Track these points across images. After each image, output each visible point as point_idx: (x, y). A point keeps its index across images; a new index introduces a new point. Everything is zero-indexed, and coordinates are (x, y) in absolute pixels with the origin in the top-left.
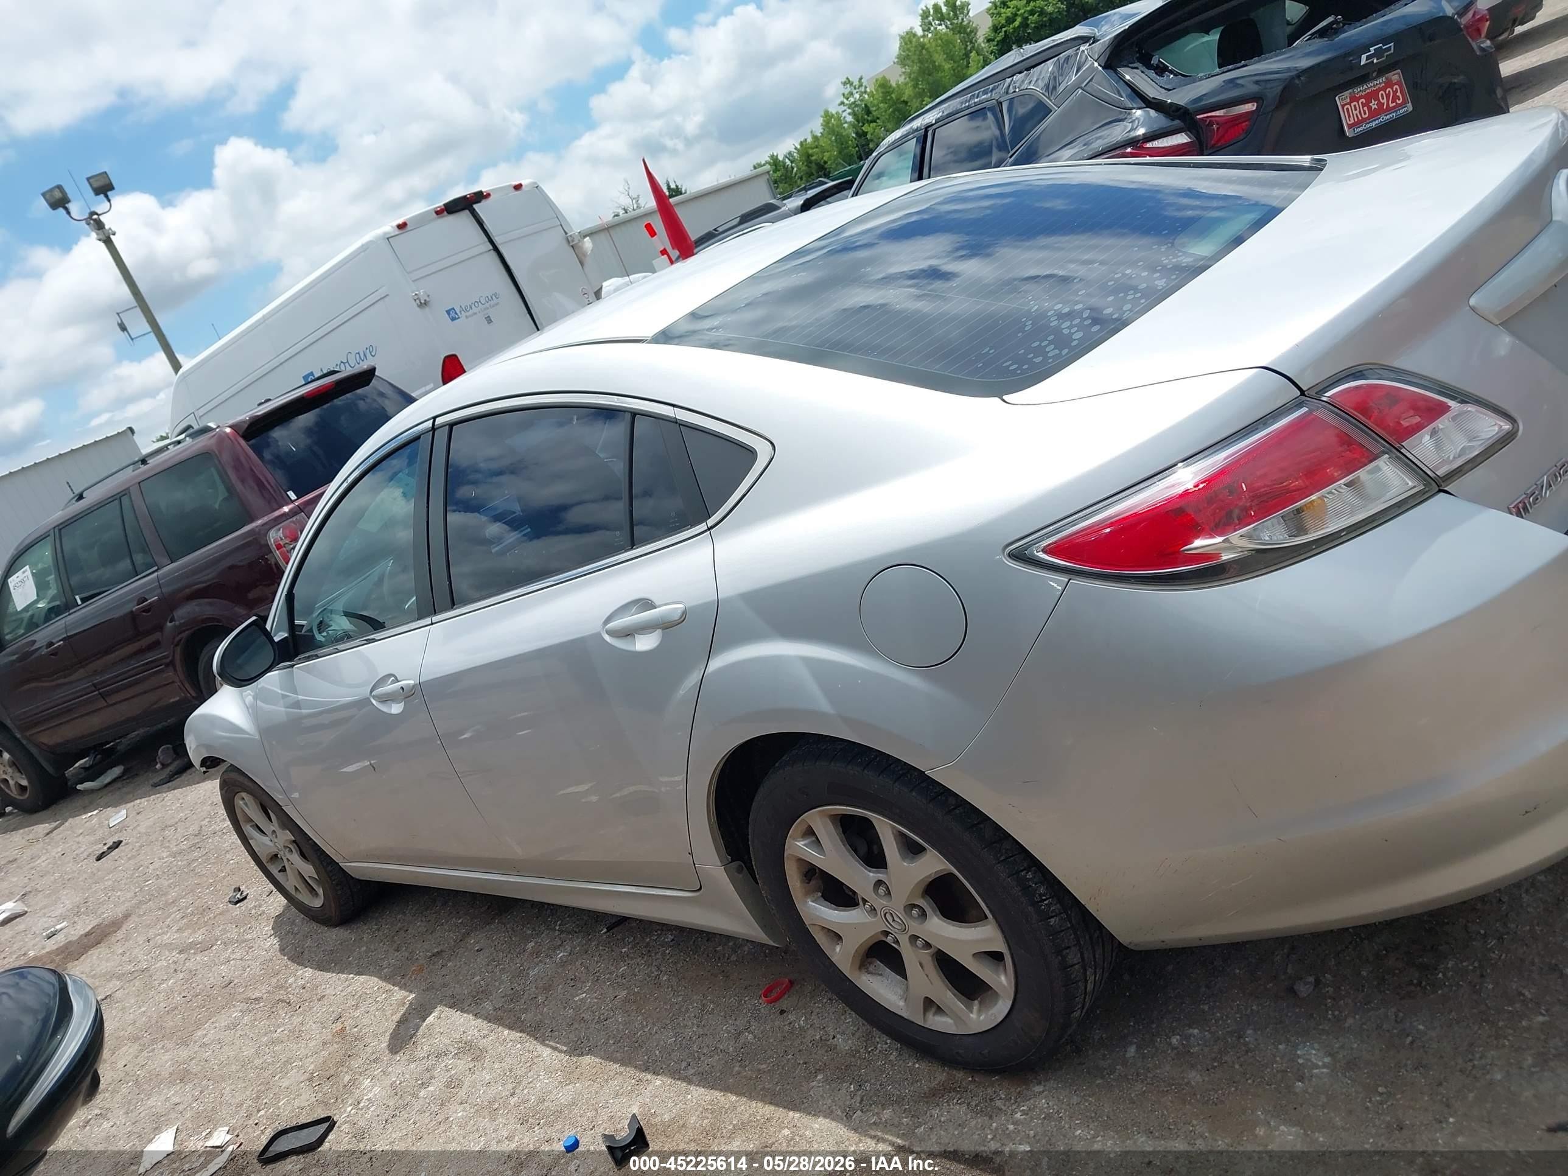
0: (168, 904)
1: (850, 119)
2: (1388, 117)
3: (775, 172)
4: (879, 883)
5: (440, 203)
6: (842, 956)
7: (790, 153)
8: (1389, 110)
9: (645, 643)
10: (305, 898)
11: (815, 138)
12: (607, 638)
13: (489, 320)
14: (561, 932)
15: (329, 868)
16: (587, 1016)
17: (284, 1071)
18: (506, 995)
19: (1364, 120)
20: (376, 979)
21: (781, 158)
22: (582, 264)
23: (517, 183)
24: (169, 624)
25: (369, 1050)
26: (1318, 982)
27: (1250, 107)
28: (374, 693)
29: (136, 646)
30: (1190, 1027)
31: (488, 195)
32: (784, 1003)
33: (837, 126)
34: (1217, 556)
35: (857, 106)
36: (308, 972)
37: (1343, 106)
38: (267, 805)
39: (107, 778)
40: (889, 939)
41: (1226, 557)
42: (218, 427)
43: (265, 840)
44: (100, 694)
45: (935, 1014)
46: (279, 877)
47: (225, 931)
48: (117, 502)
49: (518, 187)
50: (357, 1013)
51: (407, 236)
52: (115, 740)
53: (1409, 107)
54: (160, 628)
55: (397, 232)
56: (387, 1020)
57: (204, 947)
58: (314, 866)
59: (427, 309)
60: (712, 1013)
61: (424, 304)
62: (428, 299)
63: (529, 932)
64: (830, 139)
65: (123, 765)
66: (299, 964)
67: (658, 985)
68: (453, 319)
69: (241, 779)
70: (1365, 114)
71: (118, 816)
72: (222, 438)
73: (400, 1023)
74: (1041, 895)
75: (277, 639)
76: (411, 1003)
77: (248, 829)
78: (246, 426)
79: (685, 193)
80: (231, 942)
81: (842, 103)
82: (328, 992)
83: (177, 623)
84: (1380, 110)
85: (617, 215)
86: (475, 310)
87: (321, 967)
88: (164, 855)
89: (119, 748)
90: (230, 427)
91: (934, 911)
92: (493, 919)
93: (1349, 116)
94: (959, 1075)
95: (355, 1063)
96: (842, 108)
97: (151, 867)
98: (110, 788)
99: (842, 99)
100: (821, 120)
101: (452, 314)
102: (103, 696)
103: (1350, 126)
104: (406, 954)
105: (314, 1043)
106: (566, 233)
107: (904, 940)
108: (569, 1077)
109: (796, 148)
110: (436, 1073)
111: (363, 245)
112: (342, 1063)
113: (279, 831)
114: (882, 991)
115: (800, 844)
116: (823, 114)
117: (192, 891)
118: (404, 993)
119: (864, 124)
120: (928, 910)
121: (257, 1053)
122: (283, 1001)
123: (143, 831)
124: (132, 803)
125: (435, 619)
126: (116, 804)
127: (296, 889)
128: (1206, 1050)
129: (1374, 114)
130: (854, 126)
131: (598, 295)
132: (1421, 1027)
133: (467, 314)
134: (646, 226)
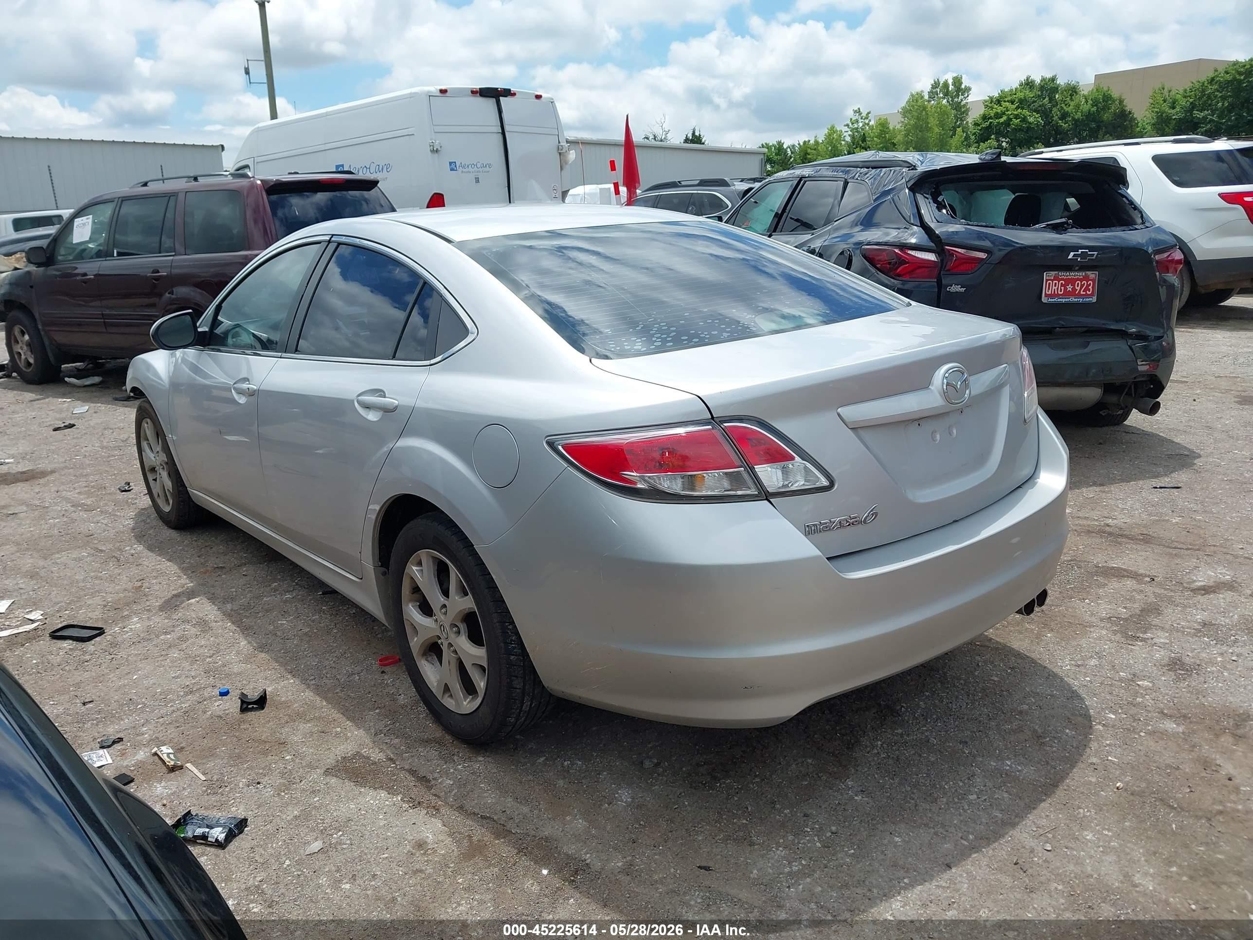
0: (82, 475)
1: (848, 139)
2: (1076, 300)
3: (776, 154)
4: (444, 606)
5: (477, 86)
6: (415, 643)
7: (793, 146)
8: (1079, 295)
9: (372, 416)
10: (161, 502)
11: (817, 142)
12: (356, 404)
13: (477, 180)
14: (297, 584)
15: (181, 488)
16: (279, 633)
17: (93, 595)
18: (243, 605)
19: (1058, 295)
20: (176, 567)
21: (785, 146)
22: (562, 169)
23: (539, 94)
24: (167, 295)
25: (148, 603)
26: (657, 765)
27: (982, 255)
28: (235, 385)
29: (146, 301)
30: (579, 760)
31: (514, 94)
32: (387, 669)
33: (837, 140)
34: (635, 483)
35: (857, 132)
36: (140, 548)
37: (1047, 280)
38: (160, 434)
39: (88, 381)
40: (439, 641)
41: (639, 486)
42: (253, 177)
43: (152, 456)
44: (104, 322)
45: (449, 697)
46: (152, 483)
47: (106, 505)
48: (168, 198)
49: (538, 97)
50: (154, 581)
51: (443, 100)
52: (107, 359)
53: (1094, 299)
54: (160, 295)
55: (438, 94)
56: (168, 592)
57: (88, 509)
58: (172, 482)
59: (436, 155)
60: (346, 658)
61: (435, 151)
62: (439, 149)
63: (279, 577)
64: (827, 148)
65: (102, 376)
66: (138, 541)
67: (329, 632)
68: (452, 170)
69: (150, 410)
70: (1061, 291)
71: (81, 408)
72: (253, 186)
73: (175, 596)
74: (512, 640)
75: (199, 330)
76: (187, 588)
77: (144, 444)
78: (272, 183)
79: (703, 144)
80: (106, 512)
81: (848, 125)
82: (145, 563)
83: (173, 296)
84: (1073, 293)
85: (647, 138)
86: (470, 169)
87: (150, 548)
88: (97, 445)
89: (107, 365)
90: (261, 181)
91: (465, 632)
92: (265, 562)
93: (1049, 289)
94: (448, 737)
95: (135, 607)
96: (846, 129)
97: (84, 449)
98: (85, 389)
99: (849, 122)
100: (826, 131)
101: (453, 166)
102: (105, 324)
103: (1046, 295)
104: (203, 561)
105: (119, 587)
106: (559, 142)
107: (445, 644)
108: (247, 660)
109: (799, 144)
110: (177, 629)
111: (411, 93)
112: (128, 604)
113: (161, 453)
114: (429, 673)
115: (414, 568)
116: (829, 127)
117: (101, 474)
118: (188, 581)
119: (857, 147)
120: (462, 631)
121: (83, 581)
122: (116, 558)
123: (92, 424)
124: (95, 405)
125: (284, 355)
126: (85, 401)
127: (159, 495)
128: (578, 773)
129: (1067, 294)
130: (849, 146)
131: (564, 194)
132: (686, 803)
133: (464, 170)
134: (611, 161)
